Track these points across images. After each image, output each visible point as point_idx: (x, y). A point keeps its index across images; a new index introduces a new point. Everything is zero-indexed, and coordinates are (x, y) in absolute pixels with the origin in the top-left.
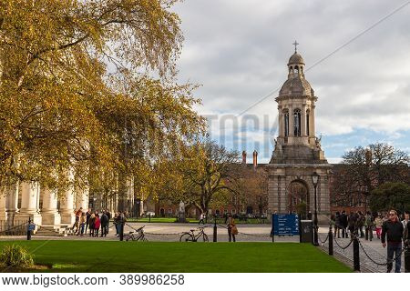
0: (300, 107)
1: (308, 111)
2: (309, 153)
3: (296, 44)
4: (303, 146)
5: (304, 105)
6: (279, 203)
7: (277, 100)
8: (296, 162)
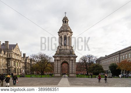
0: (66, 35)
1: (69, 37)
2: (69, 52)
3: (65, 13)
4: (67, 49)
5: (68, 34)
6: (58, 70)
7: (58, 33)
8: (64, 55)
